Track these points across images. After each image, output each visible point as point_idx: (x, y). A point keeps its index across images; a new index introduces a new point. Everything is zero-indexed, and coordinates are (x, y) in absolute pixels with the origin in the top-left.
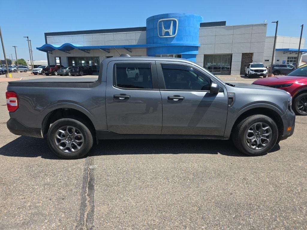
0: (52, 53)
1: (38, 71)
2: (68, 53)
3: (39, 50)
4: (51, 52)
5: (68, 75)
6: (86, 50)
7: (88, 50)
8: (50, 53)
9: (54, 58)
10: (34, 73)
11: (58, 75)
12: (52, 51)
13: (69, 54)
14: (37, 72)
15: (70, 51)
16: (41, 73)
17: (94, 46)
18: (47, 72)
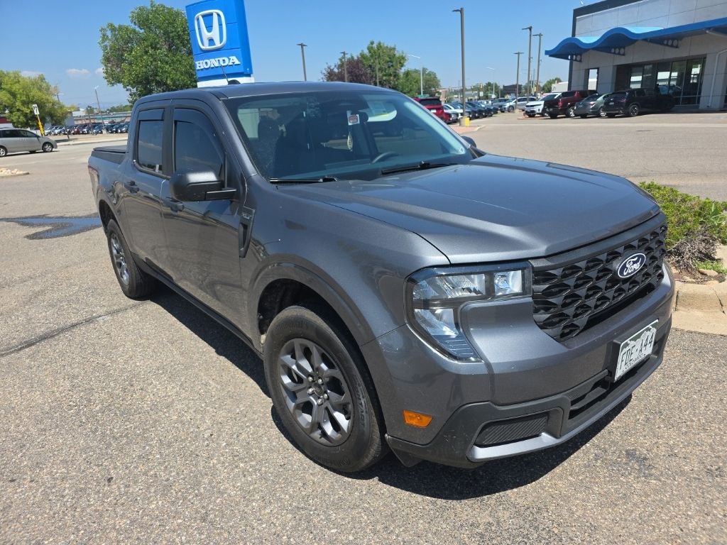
0: (580, 61)
1: (536, 109)
2: (619, 54)
3: (551, 56)
4: (578, 58)
5: (599, 116)
6: (668, 39)
7: (673, 39)
8: (576, 60)
9: (582, 73)
10: (527, 113)
11: (576, 115)
12: (581, 55)
13: (623, 57)
14: (533, 111)
15: (627, 48)
16: (540, 112)
17: (696, 22)
18: (551, 110)
